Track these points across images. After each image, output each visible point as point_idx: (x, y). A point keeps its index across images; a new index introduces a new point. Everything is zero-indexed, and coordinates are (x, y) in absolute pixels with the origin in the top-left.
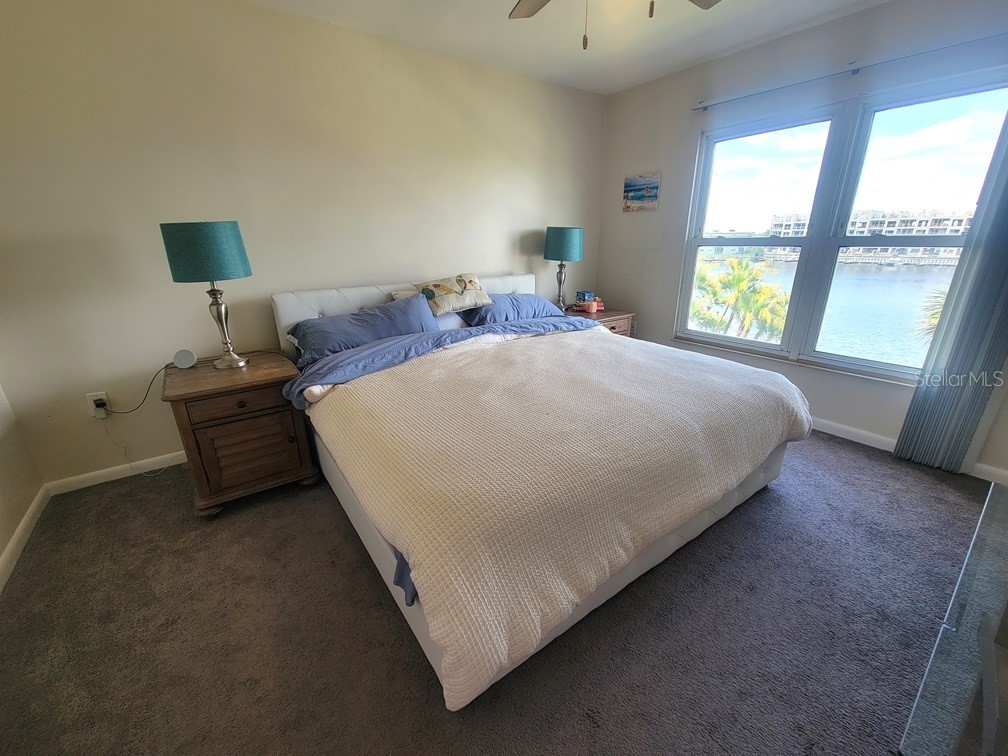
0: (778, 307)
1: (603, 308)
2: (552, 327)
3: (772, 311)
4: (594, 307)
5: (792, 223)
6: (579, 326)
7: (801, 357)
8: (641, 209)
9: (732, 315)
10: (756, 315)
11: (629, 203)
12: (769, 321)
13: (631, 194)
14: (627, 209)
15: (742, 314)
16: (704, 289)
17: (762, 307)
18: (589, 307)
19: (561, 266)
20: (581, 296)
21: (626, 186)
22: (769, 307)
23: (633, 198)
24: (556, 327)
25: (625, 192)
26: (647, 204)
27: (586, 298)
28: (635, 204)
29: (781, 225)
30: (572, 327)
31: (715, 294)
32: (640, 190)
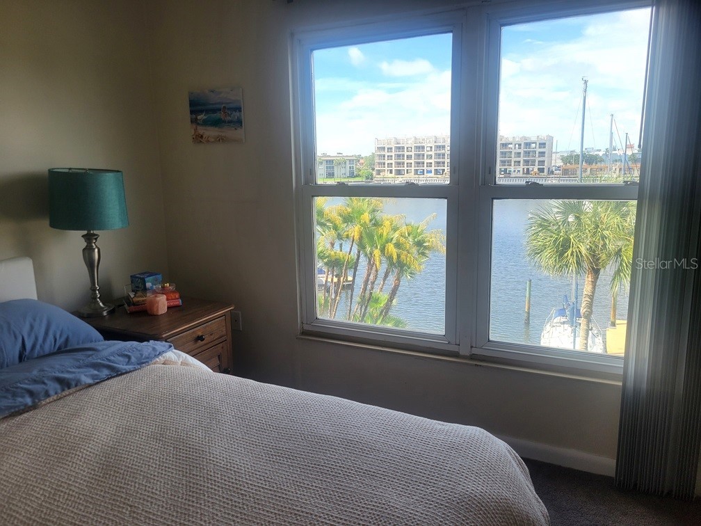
0: (402, 240)
1: (179, 302)
2: (53, 386)
3: (398, 245)
4: (162, 304)
5: (393, 146)
6: (123, 367)
7: (475, 351)
8: (220, 140)
9: (359, 252)
10: (383, 250)
11: (201, 130)
12: (395, 257)
13: (201, 117)
14: (199, 138)
15: (368, 249)
16: (325, 225)
17: (387, 242)
18: (153, 303)
19: (89, 238)
20: (138, 284)
21: (193, 103)
22: (394, 241)
23: (205, 123)
24: (65, 384)
25: (192, 112)
26: (228, 132)
27: (149, 285)
28: (211, 132)
29: (384, 148)
30: (106, 372)
31: (336, 228)
32: (215, 111)
